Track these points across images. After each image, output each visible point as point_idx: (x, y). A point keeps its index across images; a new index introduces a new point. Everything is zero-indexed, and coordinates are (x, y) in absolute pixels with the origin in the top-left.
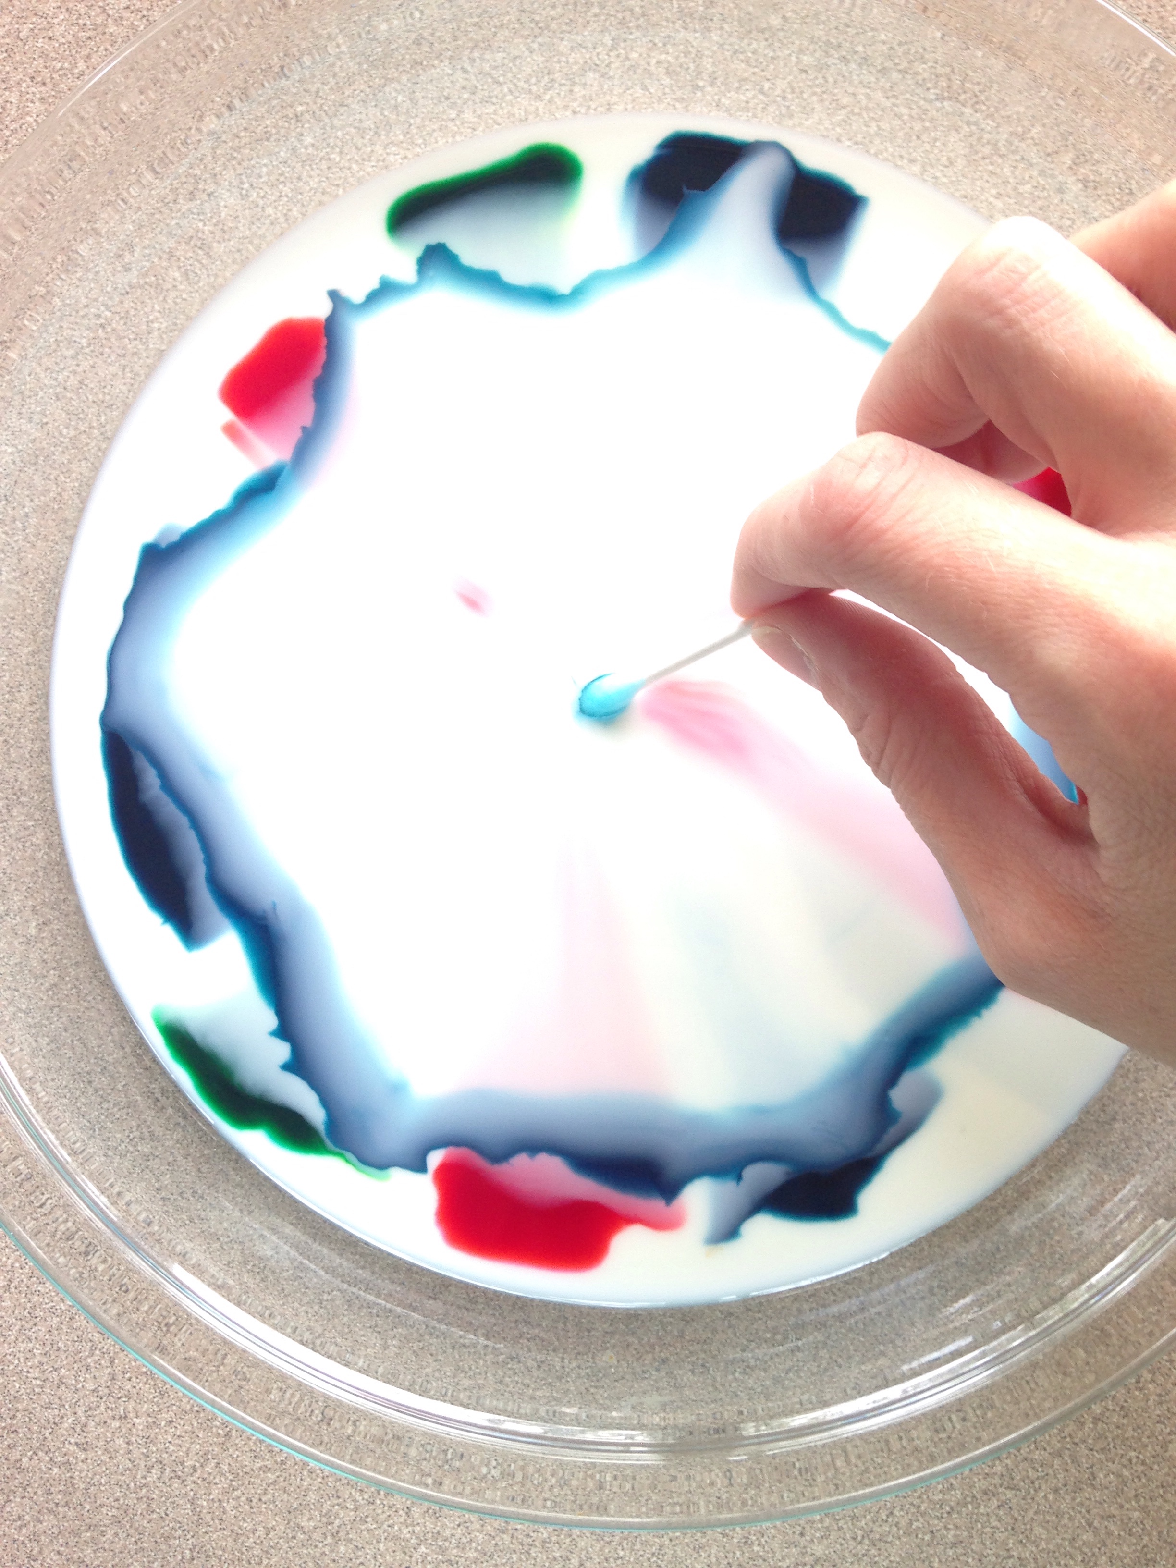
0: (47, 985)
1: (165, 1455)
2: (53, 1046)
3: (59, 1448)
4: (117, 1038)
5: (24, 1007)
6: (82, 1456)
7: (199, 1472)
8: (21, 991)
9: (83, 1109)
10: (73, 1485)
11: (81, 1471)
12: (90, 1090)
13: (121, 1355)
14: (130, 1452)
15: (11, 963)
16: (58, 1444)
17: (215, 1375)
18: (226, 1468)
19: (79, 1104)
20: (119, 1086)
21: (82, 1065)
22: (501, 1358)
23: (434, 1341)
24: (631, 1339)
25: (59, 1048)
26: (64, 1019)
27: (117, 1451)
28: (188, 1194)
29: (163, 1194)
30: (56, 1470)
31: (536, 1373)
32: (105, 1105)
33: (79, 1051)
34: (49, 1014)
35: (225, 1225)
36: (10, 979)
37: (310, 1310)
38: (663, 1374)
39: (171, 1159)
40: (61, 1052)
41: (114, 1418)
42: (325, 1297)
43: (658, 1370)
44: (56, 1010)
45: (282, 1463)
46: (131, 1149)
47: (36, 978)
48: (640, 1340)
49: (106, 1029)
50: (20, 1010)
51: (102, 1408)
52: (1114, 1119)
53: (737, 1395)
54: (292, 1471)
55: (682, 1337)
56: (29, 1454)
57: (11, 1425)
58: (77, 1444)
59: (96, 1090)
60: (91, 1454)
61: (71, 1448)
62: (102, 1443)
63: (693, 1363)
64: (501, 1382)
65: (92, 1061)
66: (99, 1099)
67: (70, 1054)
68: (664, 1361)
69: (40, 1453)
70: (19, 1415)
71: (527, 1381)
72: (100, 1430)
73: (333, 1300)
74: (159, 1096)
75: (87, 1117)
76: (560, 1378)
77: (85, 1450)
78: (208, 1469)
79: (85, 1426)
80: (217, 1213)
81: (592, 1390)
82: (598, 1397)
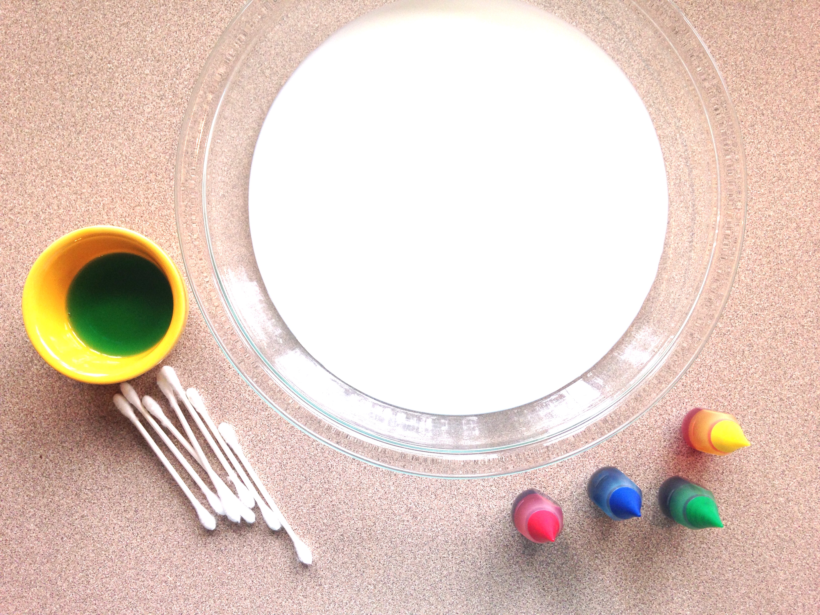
0: (289, 427)
1: (336, 599)
2: (292, 449)
3: (296, 598)
4: (315, 446)
5: (281, 435)
6: (305, 600)
7: (348, 604)
8: (280, 429)
9: (303, 472)
10: (301, 611)
11: (304, 606)
12: (306, 465)
13: (319, 562)
14: (323, 598)
15: (277, 419)
16: (296, 596)
17: (354, 569)
18: (358, 603)
19: (301, 471)
20: (316, 464)
21: (303, 456)
22: (458, 561)
23: (433, 555)
24: (505, 555)
25: (294, 450)
26: (296, 439)
27: (318, 598)
28: (342, 503)
29: (333, 503)
30: (295, 606)
31: (471, 567)
32: (312, 470)
33: (301, 451)
34: (291, 437)
35: (356, 514)
36: (276, 425)
37: (387, 545)
38: (517, 566)
39: (336, 490)
40: (295, 451)
41: (317, 585)
42: (393, 540)
43: (515, 565)
44: (293, 436)
45: (379, 600)
46: (321, 486)
47: (286, 424)
48: (509, 555)
49: (311, 443)
50: (279, 436)
51: (312, 582)
52: (679, 471)
53: (544, 574)
54: (382, 603)
55: (524, 553)
56: (285, 600)
57: (278, 590)
58: (303, 596)
59: (308, 465)
60: (308, 599)
61: (301, 597)
62: (312, 595)
63: (528, 562)
64: (458, 571)
65: (306, 454)
66: (309, 468)
67: (298, 452)
68: (518, 562)
69: (289, 600)
70: (281, 585)
71: (468, 570)
72: (312, 590)
73: (396, 541)
74: (330, 467)
75: (304, 475)
76: (480, 569)
77: (306, 598)
78: (352, 603)
79: (306, 589)
80: (353, 510)
81: (491, 573)
82: (493, 576)
